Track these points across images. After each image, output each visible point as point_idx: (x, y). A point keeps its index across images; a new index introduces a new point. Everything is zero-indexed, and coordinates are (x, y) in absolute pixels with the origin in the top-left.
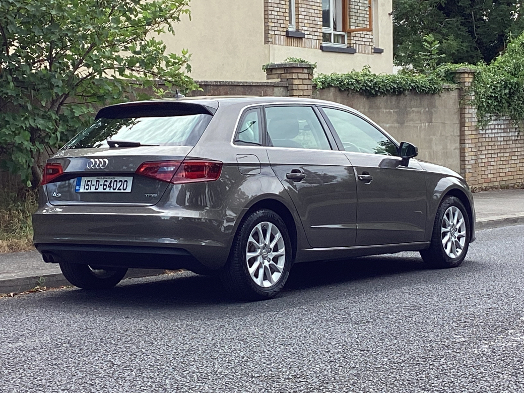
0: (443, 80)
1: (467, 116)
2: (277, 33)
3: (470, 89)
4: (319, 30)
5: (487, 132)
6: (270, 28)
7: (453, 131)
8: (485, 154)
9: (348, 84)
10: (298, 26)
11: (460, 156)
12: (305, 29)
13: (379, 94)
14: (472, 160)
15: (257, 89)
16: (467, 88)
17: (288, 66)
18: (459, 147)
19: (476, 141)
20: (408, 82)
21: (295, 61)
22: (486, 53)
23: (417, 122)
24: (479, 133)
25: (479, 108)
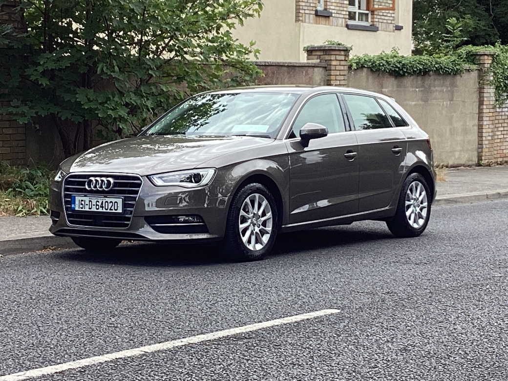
0: (464, 61)
1: (485, 95)
2: (307, 12)
3: (489, 70)
4: (345, 9)
5: (504, 110)
6: (301, 7)
7: (473, 109)
8: (501, 131)
9: (380, 65)
10: (326, 5)
11: (479, 132)
12: (332, 8)
13: (406, 74)
14: (489, 136)
15: (300, 69)
16: (486, 69)
17: (327, 49)
18: (477, 124)
19: (494, 118)
20: (433, 63)
21: (333, 44)
22: (501, 31)
23: (440, 100)
24: (496, 111)
25: (497, 88)
